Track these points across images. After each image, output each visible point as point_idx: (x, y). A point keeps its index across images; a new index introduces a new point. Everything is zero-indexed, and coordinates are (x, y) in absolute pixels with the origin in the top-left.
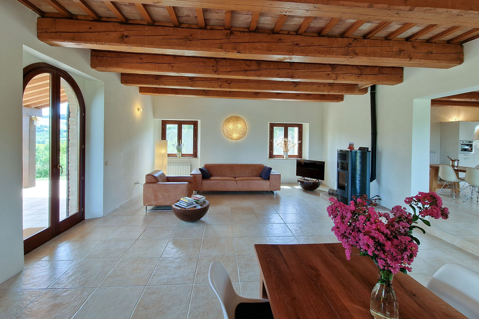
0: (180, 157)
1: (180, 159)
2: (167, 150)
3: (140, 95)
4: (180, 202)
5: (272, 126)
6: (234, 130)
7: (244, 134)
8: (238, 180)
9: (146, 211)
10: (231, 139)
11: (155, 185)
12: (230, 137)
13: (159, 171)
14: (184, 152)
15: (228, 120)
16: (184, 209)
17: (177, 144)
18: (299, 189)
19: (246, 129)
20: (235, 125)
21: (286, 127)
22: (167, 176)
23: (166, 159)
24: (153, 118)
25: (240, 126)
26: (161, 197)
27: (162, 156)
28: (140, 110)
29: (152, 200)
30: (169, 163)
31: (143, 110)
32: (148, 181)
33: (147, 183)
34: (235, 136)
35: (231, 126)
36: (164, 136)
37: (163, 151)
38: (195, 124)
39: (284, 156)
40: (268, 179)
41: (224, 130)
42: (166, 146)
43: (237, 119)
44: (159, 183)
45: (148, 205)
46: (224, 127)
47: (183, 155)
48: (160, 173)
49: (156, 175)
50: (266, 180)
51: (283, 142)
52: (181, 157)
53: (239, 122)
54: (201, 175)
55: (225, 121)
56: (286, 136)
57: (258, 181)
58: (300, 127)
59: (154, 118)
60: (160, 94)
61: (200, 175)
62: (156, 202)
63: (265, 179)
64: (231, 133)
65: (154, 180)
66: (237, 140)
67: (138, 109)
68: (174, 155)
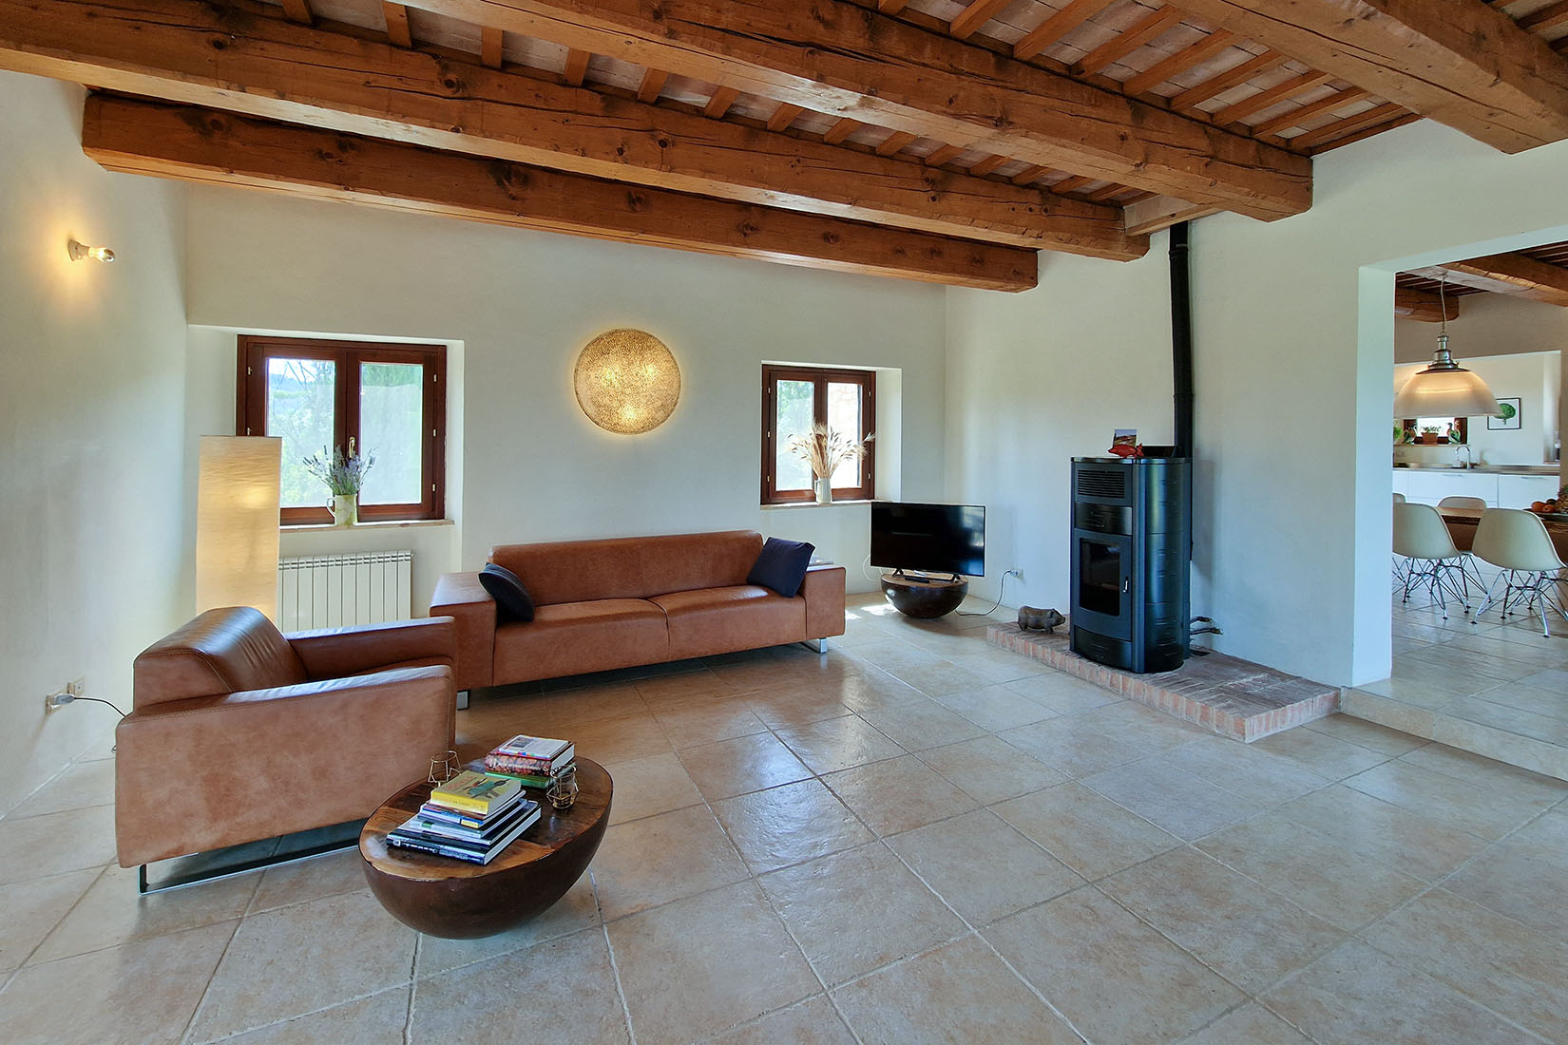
0: (349, 524)
1: (346, 533)
2: (279, 488)
3: (87, 164)
4: (429, 822)
5: (771, 376)
6: (628, 391)
7: (668, 408)
8: (674, 612)
9: (140, 895)
10: (613, 430)
11: (209, 718)
12: (605, 416)
13: (232, 612)
14: (371, 493)
15: (602, 346)
16: (467, 873)
17: (328, 458)
18: (888, 616)
19: (676, 385)
20: (635, 369)
21: (821, 379)
22: (290, 633)
23: (273, 540)
24: (182, 317)
25: (651, 371)
26: (262, 783)
27: (250, 522)
28: (91, 251)
29: (188, 815)
30: (290, 558)
31: (108, 252)
32: (158, 694)
33: (148, 707)
34: (630, 414)
35: (610, 373)
36: (251, 414)
37: (254, 496)
38: (433, 361)
39: (818, 493)
40: (800, 593)
41: (582, 388)
42: (269, 464)
43: (638, 342)
44: (244, 696)
45: (152, 855)
46: (582, 375)
47: (367, 513)
48: (240, 627)
49: (217, 643)
50: (792, 597)
51: (813, 441)
52: (356, 524)
53: (648, 355)
54: (493, 606)
55: (586, 349)
56: (820, 414)
57: (759, 606)
58: (867, 382)
59: (188, 323)
60: (237, 177)
61: (487, 606)
62: (222, 825)
63: (787, 595)
64: (615, 404)
65: (201, 684)
66: (636, 433)
67: (75, 248)
68: (318, 515)
